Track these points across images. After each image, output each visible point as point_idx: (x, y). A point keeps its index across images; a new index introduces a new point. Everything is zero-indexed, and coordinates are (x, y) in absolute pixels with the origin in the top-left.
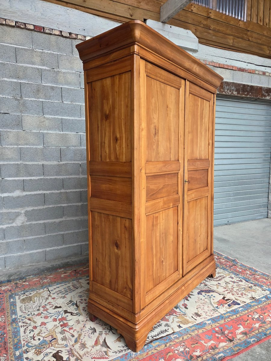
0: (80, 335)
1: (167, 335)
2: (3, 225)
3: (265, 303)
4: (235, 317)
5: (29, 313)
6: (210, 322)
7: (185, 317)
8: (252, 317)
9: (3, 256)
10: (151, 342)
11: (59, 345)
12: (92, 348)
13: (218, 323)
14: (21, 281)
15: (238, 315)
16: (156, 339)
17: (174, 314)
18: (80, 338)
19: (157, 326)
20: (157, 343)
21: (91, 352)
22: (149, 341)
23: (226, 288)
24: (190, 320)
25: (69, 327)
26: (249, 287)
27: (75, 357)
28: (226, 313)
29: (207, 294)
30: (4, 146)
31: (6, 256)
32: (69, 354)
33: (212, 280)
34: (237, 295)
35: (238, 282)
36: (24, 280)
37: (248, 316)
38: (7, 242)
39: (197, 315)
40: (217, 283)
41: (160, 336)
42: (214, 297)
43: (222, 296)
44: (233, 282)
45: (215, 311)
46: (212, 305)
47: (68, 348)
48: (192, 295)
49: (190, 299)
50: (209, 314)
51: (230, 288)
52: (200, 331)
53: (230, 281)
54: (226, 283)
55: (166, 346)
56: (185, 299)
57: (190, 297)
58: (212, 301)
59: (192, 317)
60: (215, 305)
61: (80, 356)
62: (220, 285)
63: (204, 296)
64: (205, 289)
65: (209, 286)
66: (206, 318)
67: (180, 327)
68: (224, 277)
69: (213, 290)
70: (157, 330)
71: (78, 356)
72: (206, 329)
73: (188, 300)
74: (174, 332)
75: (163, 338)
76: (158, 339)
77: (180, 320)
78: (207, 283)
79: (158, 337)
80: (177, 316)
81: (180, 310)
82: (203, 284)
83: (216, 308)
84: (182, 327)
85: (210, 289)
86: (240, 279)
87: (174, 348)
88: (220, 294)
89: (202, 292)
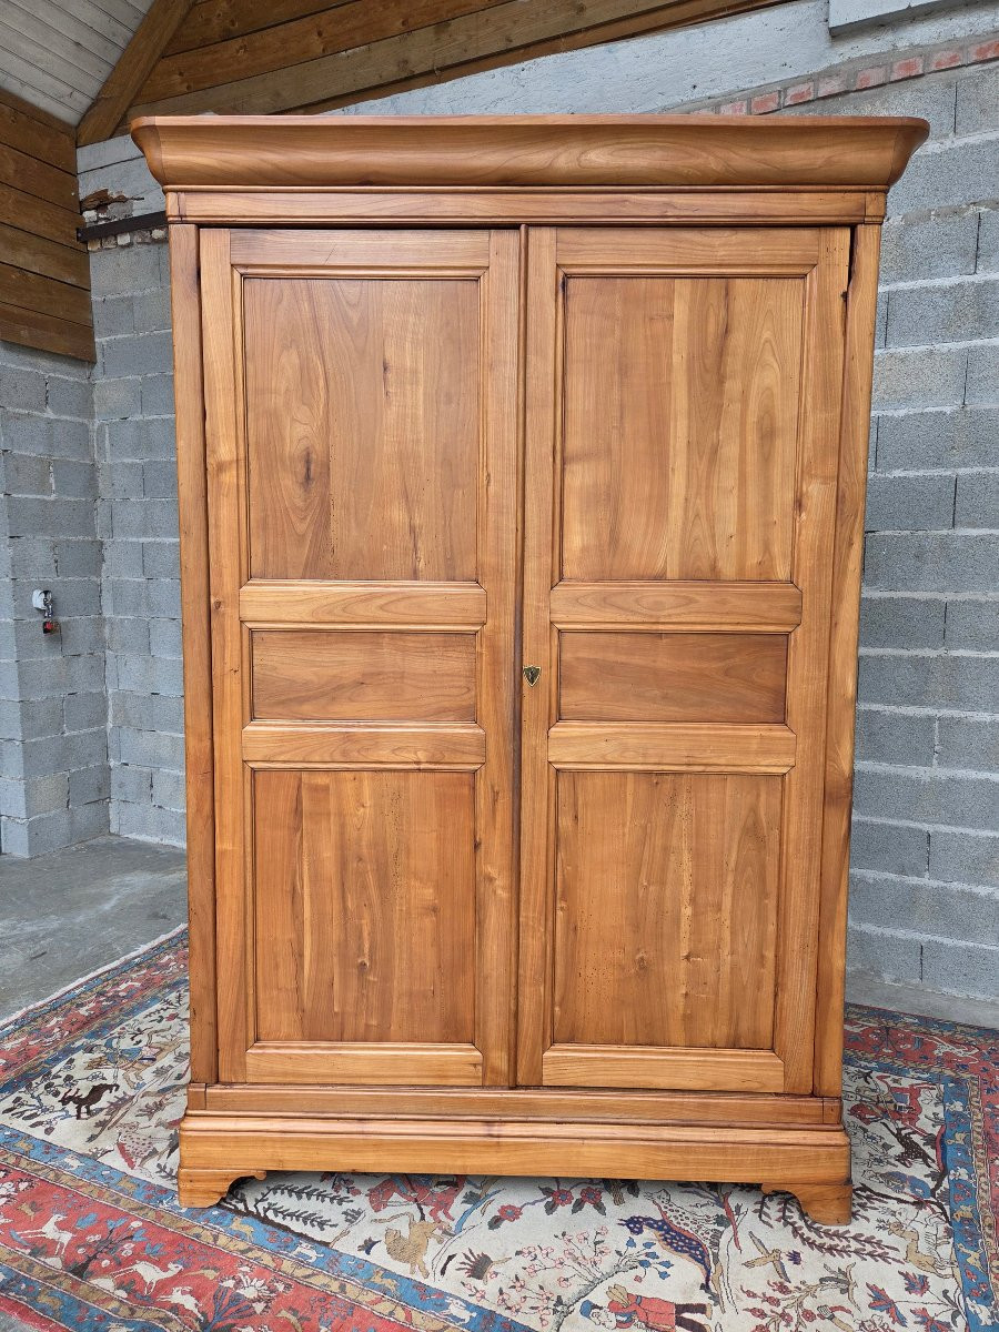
1: (301, 1235)
6: (466, 1315)
10: (248, 1213)
11: (137, 1075)
12: (154, 1125)
16: (265, 1220)
17: (427, 1209)
18: (178, 1090)
19: (334, 1194)
20: (248, 1228)
21: (140, 1131)
22: (246, 1209)
23: (783, 1289)
27: (108, 1118)
29: (657, 1248)
32: (112, 1104)
33: (793, 1224)
35: (910, 1318)
39: (480, 1267)
40: (797, 1245)
41: (287, 1222)
42: (663, 1275)
43: (701, 1298)
44: (880, 1300)
45: (559, 1308)
46: (593, 1285)
47: (131, 1093)
48: (600, 1208)
49: (564, 1210)
50: (514, 1297)
51: (809, 1304)
52: (384, 1308)
53: (872, 1288)
54: (831, 1279)
55: (243, 1252)
56: (550, 1199)
57: (578, 1206)
58: (625, 1280)
59: (450, 1258)
60: (599, 1296)
61: (116, 1122)
62: (789, 1265)
63: (631, 1243)
64: (690, 1229)
65: (728, 1233)
66: (483, 1297)
67: (368, 1246)
68: (884, 1257)
69: (716, 1256)
70: (311, 1205)
71: (114, 1120)
72: (409, 1317)
73: (550, 1209)
74: (326, 1244)
75: (280, 1233)
76: (271, 1223)
77: (405, 1233)
78: (748, 1221)
79: (279, 1220)
80: (423, 1218)
81: (466, 1214)
82: (722, 1212)
83: (578, 1306)
84: (368, 1253)
85: (707, 1243)
86: (954, 1317)
87: (245, 1274)
88: (705, 1287)
89: (659, 1228)
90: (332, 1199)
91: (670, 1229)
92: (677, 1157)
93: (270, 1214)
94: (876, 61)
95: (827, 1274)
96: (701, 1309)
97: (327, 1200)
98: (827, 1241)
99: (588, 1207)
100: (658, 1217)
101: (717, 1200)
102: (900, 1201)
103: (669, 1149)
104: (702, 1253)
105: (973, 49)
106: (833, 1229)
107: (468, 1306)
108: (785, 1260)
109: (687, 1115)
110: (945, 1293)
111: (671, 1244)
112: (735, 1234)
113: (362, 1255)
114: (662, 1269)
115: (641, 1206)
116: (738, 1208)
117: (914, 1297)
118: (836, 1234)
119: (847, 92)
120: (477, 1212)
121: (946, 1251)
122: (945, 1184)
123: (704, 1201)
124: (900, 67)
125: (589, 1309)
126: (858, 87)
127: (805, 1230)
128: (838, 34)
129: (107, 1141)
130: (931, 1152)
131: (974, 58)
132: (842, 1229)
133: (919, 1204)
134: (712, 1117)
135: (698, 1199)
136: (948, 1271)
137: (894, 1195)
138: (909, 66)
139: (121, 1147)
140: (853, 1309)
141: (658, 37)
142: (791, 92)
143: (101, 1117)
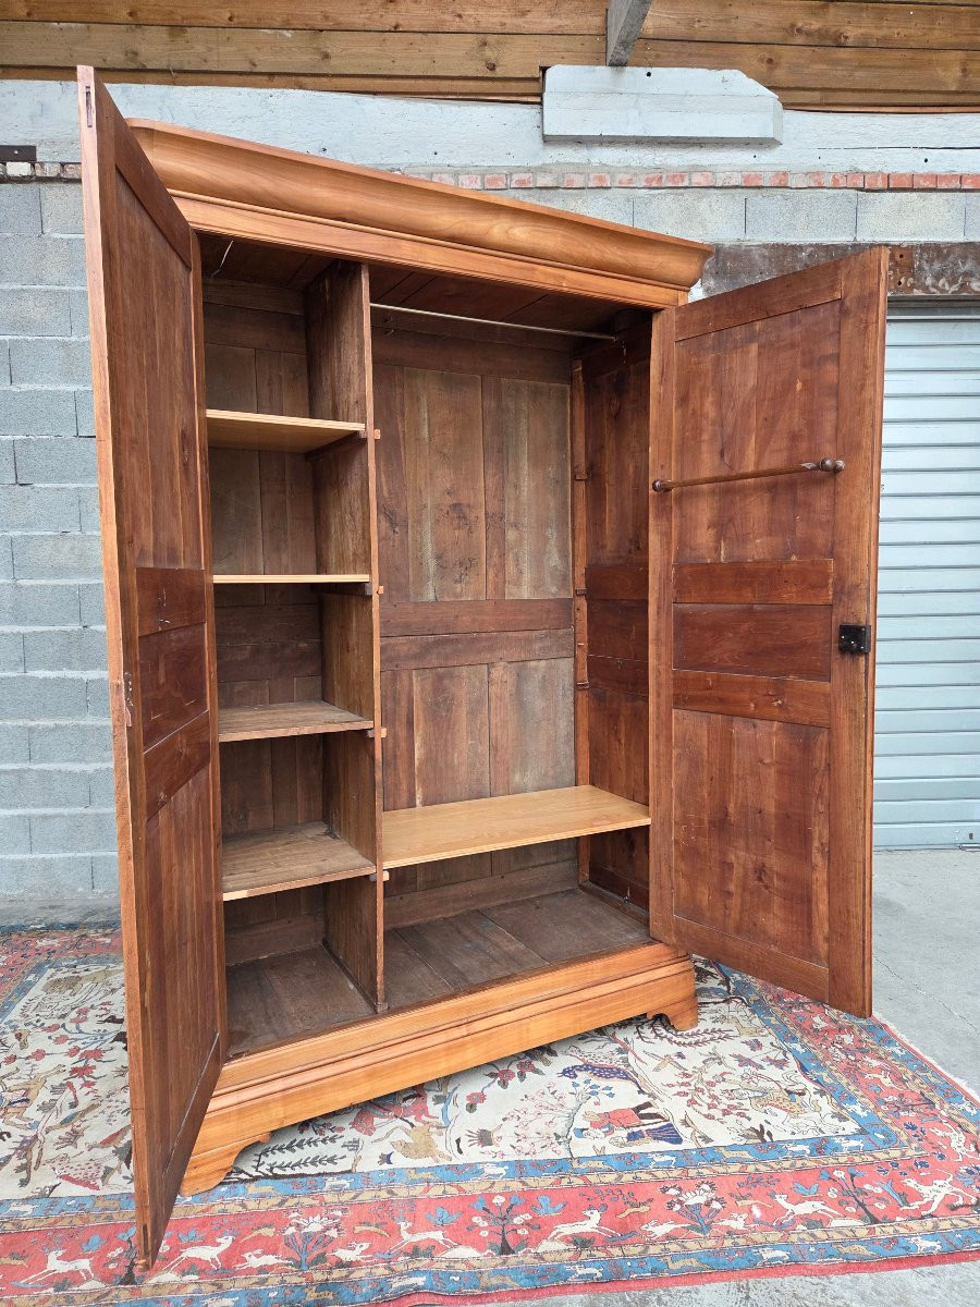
0: (92, 1107)
1: (319, 1174)
2: (87, 763)
3: (786, 1164)
4: (611, 1178)
5: (34, 1020)
6: (501, 1170)
7: (434, 1137)
8: (679, 1195)
9: (88, 854)
10: (256, 1179)
11: (20, 1118)
12: (86, 1152)
13: (524, 1183)
14: (100, 931)
15: (628, 1178)
16: (276, 1177)
17: (411, 1119)
18: (82, 1115)
19: (322, 1138)
20: (266, 1187)
21: (72, 1160)
22: (251, 1176)
23: (686, 1076)
24: (441, 1148)
25: (87, 1079)
26: (790, 1093)
27: (24, 1161)
28: (592, 1158)
29: (594, 1081)
30: (88, 533)
31: (94, 854)
32: (17, 1149)
33: (665, 1037)
34: (705, 1110)
35: (764, 1064)
36: (108, 931)
37: (665, 1190)
38: (97, 815)
39: (485, 1138)
40: (676, 1049)
41: (298, 1170)
42: (611, 1095)
43: (644, 1099)
44: (743, 1061)
45: (561, 1140)
46: (571, 1118)
47: (30, 1134)
48: (537, 1071)
49: (514, 1082)
50: (526, 1146)
51: (707, 1078)
52: (436, 1191)
53: (734, 1056)
54: (708, 1060)
55: (280, 1205)
56: (499, 1079)
57: (522, 1076)
58: (589, 1106)
59: (458, 1141)
60: (580, 1123)
61: (39, 1162)
62: (679, 1060)
63: (575, 1085)
64: (606, 1063)
65: (631, 1056)
66: (503, 1155)
67: (387, 1159)
68: (727, 1037)
69: (633, 1072)
70: (309, 1152)
71: (34, 1160)
72: (460, 1189)
73: (504, 1084)
74: (349, 1172)
75: (299, 1180)
76: (284, 1177)
77: (408, 1140)
78: (638, 1045)
79: (289, 1171)
80: (412, 1125)
81: (444, 1111)
82: (618, 1046)
83: (572, 1133)
84: (389, 1163)
85: (622, 1067)
86: (785, 1055)
87: (298, 1218)
88: (641, 1092)
89: (586, 1070)
90: (324, 1141)
91: (593, 1068)
92: (593, 1010)
93: (276, 1171)
94: (579, 168)
95: (705, 1058)
96: (648, 1105)
97: (320, 1144)
98: (693, 1040)
99: (529, 1074)
100: (581, 1063)
101: (609, 1039)
102: (715, 1003)
103: (588, 1007)
104: (624, 1073)
105: (644, 177)
106: (690, 1032)
107: (498, 1164)
108: (676, 1059)
109: (597, 977)
110: (772, 1044)
111: (600, 1076)
112: (636, 1055)
113: (386, 1166)
114: (608, 1092)
115: (563, 1061)
116: (626, 1040)
117: (758, 1052)
118: (693, 1035)
119: (557, 188)
120: (451, 1106)
121: (757, 1021)
122: (732, 986)
123: (602, 1043)
124: (596, 178)
125: (581, 1132)
126: (565, 186)
127: (675, 1038)
128: (548, 140)
129: (42, 1179)
130: (712, 970)
131: (644, 184)
132: (695, 1030)
133: (727, 1001)
134: (614, 972)
135: (596, 1044)
136: (766, 1032)
137: (710, 1000)
138: (601, 179)
139: (67, 1178)
140: (732, 1071)
141: (402, 102)
142: (516, 177)
143: (15, 1162)
